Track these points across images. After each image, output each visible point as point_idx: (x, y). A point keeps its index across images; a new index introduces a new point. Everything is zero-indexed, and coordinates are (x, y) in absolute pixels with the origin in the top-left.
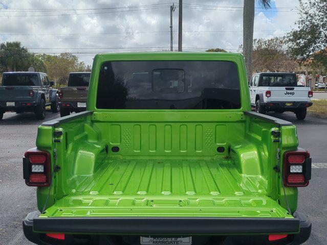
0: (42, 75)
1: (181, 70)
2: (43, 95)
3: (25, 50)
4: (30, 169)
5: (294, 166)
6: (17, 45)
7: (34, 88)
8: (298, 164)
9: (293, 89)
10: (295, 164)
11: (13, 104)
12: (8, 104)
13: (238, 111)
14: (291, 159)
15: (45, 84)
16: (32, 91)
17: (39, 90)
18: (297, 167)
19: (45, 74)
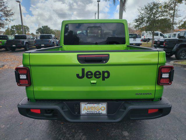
0: (53, 36)
1: (100, 27)
2: (53, 42)
3: (49, 28)
4: (19, 77)
5: (164, 74)
6: (47, 26)
7: (50, 40)
8: (167, 73)
9: (136, 39)
10: (165, 73)
11: (43, 45)
12: (42, 45)
13: (125, 45)
14: (163, 70)
15: (54, 38)
16: (49, 40)
17: (52, 40)
18: (166, 74)
19: (54, 35)
